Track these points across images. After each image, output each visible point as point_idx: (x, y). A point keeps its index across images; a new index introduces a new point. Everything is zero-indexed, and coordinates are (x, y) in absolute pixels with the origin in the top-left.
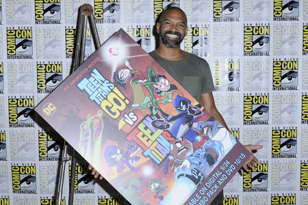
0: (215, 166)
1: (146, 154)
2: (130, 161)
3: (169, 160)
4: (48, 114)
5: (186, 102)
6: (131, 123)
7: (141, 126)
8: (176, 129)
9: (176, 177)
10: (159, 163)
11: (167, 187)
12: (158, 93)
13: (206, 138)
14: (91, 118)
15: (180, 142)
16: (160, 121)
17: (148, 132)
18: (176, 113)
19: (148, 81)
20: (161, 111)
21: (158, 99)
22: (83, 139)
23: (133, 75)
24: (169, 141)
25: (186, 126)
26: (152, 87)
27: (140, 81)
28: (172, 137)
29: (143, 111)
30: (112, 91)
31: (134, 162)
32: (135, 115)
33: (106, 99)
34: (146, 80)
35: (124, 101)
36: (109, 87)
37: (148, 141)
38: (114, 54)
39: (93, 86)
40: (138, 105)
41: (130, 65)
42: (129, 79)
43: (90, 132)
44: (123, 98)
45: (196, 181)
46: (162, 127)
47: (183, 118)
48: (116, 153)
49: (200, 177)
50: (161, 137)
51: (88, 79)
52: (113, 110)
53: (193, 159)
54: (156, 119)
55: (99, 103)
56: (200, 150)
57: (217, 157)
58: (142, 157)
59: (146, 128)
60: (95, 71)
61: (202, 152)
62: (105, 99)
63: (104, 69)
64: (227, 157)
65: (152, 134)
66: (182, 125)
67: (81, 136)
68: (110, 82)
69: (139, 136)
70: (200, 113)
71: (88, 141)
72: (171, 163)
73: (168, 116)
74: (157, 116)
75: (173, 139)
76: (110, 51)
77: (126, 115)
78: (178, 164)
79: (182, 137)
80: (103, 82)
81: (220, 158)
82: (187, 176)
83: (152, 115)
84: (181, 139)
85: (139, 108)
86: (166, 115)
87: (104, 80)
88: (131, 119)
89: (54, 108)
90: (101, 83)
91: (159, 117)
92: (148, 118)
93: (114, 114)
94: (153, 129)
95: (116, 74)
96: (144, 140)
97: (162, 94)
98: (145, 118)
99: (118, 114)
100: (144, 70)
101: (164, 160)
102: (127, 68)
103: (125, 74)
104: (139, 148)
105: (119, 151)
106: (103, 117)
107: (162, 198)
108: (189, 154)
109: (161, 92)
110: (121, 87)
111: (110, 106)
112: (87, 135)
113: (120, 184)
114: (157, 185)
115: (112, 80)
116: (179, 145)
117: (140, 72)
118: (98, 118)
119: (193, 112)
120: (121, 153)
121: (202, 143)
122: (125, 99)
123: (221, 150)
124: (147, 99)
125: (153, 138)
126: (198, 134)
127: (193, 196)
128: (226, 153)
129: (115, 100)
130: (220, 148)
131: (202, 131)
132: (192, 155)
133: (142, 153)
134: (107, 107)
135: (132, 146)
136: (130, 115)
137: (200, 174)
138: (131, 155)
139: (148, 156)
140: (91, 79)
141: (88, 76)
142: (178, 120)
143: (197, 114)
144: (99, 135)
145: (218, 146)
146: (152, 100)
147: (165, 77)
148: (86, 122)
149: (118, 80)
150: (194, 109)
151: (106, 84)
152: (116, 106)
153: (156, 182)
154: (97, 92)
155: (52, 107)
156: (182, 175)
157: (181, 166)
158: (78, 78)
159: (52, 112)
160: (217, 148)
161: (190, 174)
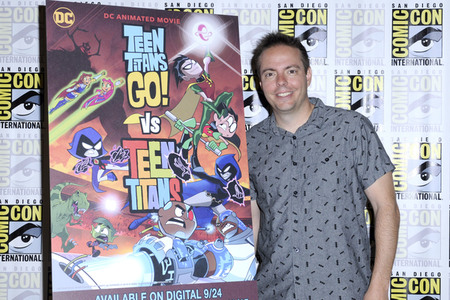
0: (200, 281)
1: (129, 182)
2: (101, 172)
3: (149, 218)
4: (57, 21)
5: (235, 172)
6: (146, 130)
7: (154, 146)
8: (193, 191)
9: (138, 247)
10: (134, 208)
11: (116, 247)
12: (212, 129)
13: (220, 237)
14: (104, 77)
15: (184, 210)
16: (184, 163)
17: (155, 160)
18: (211, 172)
19: (212, 104)
20: (195, 151)
21: (204, 135)
22: (69, 90)
23: (201, 79)
24: (171, 196)
25: (209, 199)
26: (210, 114)
27: (203, 94)
28: (180, 194)
29: (174, 131)
30: (159, 72)
31: (106, 177)
32: (160, 125)
33: (144, 74)
34: (210, 100)
35: (162, 96)
36: (160, 64)
37: (146, 169)
38: (201, 35)
39: (142, 45)
40: (174, 118)
41: (209, 65)
42: (193, 79)
43: (87, 90)
44: (165, 93)
45: (158, 276)
46: (178, 171)
47: (215, 187)
48: (93, 145)
49: (168, 276)
50: (166, 181)
51: (144, 31)
52: (139, 94)
53: (180, 246)
54: (180, 154)
55: (130, 69)
56: (199, 244)
57: (213, 273)
58: (120, 181)
59: (158, 153)
60: (161, 31)
61: (199, 248)
62: (141, 72)
63: (174, 40)
64: (225, 286)
65: (159, 167)
66: (204, 193)
67: (70, 85)
68: (166, 60)
69: (142, 154)
70: (241, 201)
71: (73, 97)
72: (149, 224)
73: (198, 165)
74: (185, 152)
75: (178, 198)
76: (201, 28)
77: (148, 115)
78: (155, 233)
79: (191, 207)
80: (159, 52)
81: (215, 278)
82: (154, 259)
83: (180, 145)
84: (188, 208)
85: (172, 124)
86: (196, 162)
87: (162, 50)
88: (151, 125)
89: (71, 22)
90: (155, 50)
91: (186, 157)
92: (172, 144)
93: (136, 100)
94: (166, 163)
95: (182, 59)
96: (142, 164)
97: (215, 134)
98: (167, 141)
99: (140, 104)
100: (219, 87)
101: (143, 211)
102: (202, 65)
103: (193, 69)
104: (127, 168)
105: (98, 146)
106: (119, 90)
107: (96, 254)
108: (181, 234)
109: (216, 131)
110: (173, 79)
111: (140, 86)
112: (79, 90)
113: (62, 186)
114: (106, 232)
115: (171, 61)
116: (178, 212)
117: (213, 84)
118: (112, 85)
119: (233, 191)
120: (100, 152)
121: (209, 238)
122: (165, 96)
123: (224, 269)
124: (192, 123)
125: (155, 172)
126: (214, 222)
127: (137, 290)
128: (228, 279)
129: (153, 86)
130: (226, 265)
131: (223, 225)
132: (183, 240)
133: (125, 178)
134: (135, 84)
135: (120, 157)
136: (154, 119)
137: (171, 273)
138: (108, 167)
139: (129, 187)
140: (148, 35)
141: (148, 28)
142: (205, 182)
143: (235, 199)
144: (93, 104)
145: (227, 261)
146: (196, 129)
147: (236, 119)
148: (93, 75)
149: (177, 67)
150: (237, 190)
151: (159, 58)
152: (147, 93)
153: (108, 227)
154: (140, 55)
155: (69, 18)
156: (149, 252)
157: (158, 240)
158: (133, 18)
159: (64, 24)
160: (222, 262)
161: (160, 260)
